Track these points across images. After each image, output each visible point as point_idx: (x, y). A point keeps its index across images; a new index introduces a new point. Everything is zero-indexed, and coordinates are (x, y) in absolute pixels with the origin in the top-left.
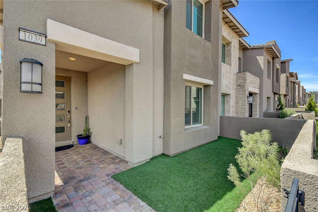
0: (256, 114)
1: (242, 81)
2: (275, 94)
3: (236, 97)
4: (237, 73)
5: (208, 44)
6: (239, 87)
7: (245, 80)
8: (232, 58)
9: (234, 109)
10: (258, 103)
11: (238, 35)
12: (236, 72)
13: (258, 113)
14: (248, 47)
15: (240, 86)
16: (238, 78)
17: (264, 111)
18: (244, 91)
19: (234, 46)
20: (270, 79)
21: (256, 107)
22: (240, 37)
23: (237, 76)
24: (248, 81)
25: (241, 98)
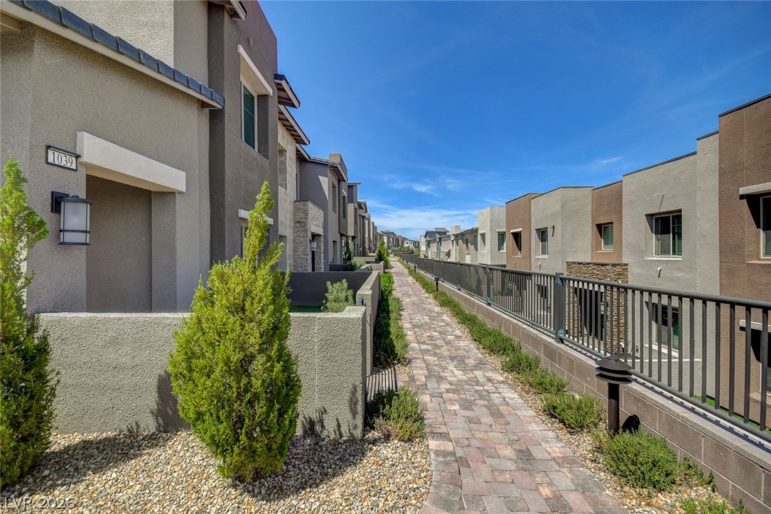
0: (320, 268)
1: (303, 215)
2: (342, 235)
3: (294, 240)
4: (295, 201)
5: (266, 163)
6: (298, 225)
7: (307, 215)
8: (288, 176)
9: (292, 261)
10: (322, 251)
11: (295, 139)
12: (293, 200)
13: (323, 266)
14: (307, 158)
15: (300, 223)
16: (296, 210)
17: (329, 263)
18: (306, 231)
19: (290, 156)
20: (336, 213)
21: (320, 256)
22: (297, 142)
23: (294, 207)
24: (310, 216)
25: (301, 242)
